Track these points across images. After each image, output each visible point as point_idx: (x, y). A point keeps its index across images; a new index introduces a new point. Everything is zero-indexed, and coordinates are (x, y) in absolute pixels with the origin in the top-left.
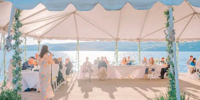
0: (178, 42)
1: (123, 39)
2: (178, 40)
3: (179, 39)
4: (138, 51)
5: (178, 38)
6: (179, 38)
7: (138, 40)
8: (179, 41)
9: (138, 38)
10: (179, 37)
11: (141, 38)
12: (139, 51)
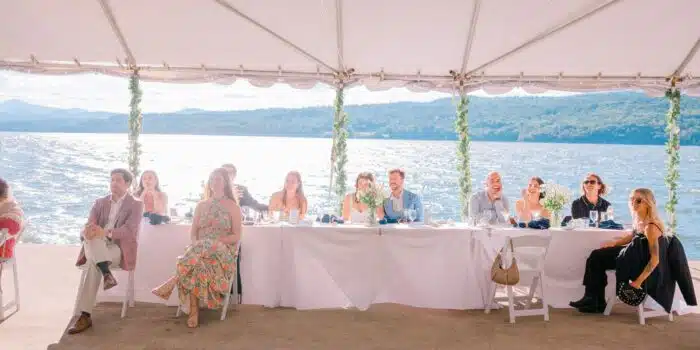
0: (677, 94)
1: (374, 75)
2: (678, 84)
3: (681, 80)
4: (457, 139)
5: (676, 72)
6: (682, 75)
7: (458, 82)
8: (683, 93)
9: (458, 68)
10: (683, 66)
11: (469, 68)
12: (461, 137)
